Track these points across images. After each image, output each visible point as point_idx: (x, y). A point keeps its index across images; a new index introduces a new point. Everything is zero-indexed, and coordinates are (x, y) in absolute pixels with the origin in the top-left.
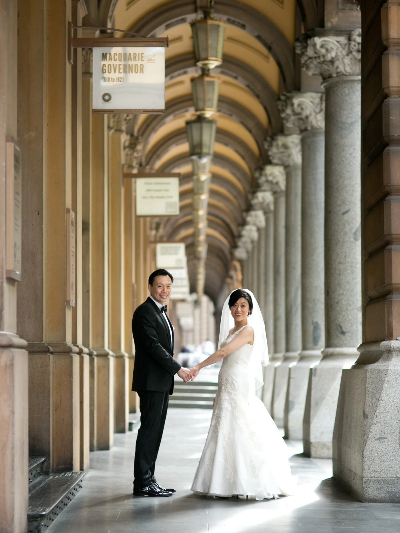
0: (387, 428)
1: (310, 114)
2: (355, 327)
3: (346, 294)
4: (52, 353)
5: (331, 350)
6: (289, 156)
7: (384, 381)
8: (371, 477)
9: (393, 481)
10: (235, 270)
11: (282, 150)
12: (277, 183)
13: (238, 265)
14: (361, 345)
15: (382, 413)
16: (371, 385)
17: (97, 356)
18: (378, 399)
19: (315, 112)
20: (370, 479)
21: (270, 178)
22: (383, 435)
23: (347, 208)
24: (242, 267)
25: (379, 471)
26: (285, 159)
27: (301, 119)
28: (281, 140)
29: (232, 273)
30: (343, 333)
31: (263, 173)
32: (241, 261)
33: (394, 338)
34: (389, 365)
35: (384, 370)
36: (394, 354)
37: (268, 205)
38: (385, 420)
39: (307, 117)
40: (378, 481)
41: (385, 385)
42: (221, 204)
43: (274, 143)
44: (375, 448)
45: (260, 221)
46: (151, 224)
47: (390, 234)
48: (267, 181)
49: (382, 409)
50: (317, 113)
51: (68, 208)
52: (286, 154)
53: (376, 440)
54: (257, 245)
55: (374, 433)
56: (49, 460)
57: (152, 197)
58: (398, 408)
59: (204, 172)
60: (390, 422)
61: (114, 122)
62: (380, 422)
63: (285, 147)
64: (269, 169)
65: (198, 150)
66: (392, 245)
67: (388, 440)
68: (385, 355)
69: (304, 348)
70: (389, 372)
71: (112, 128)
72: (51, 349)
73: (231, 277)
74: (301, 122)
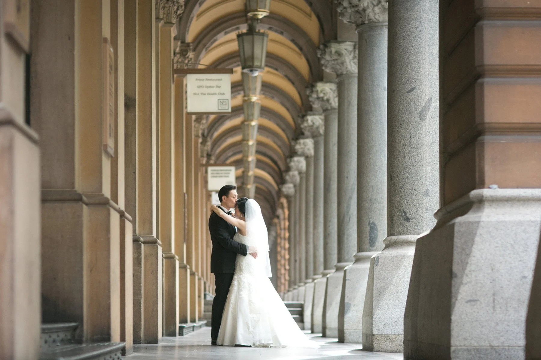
0: (479, 289)
1: (368, 6)
2: (420, 214)
3: (411, 177)
4: (87, 204)
5: (394, 238)
6: (342, 63)
7: (476, 234)
8: (461, 346)
9: (486, 350)
10: (283, 208)
11: (335, 57)
12: (328, 100)
13: (284, 201)
14: (438, 211)
15: (474, 271)
16: (460, 239)
17: (145, 243)
18: (468, 255)
19: (373, 4)
20: (459, 348)
21: (321, 95)
22: (475, 297)
23: (412, 85)
24: (289, 202)
25: (470, 338)
26: (338, 67)
27: (358, 12)
28: (334, 47)
29: (279, 212)
30: (408, 219)
31: (314, 89)
32: (288, 197)
33: (486, 186)
34: (481, 216)
35: (476, 222)
36: (487, 204)
37: (318, 128)
38: (477, 280)
39: (364, 10)
40: (468, 350)
41: (477, 239)
42: (268, 141)
43: (327, 50)
44: (465, 312)
45: (309, 149)
46: (202, 152)
47: (483, 65)
48: (318, 98)
49: (473, 267)
50: (374, 6)
51: (106, 36)
52: (339, 61)
53: (467, 302)
54: (305, 176)
55: (465, 294)
56: (82, 326)
57: (203, 94)
58: (492, 265)
59: (254, 93)
60: (482, 282)
61: (164, 14)
62: (470, 282)
63: (339, 54)
64: (320, 86)
65: (249, 63)
66: (484, 78)
67: (481, 303)
68: (475, 206)
69: (360, 250)
70: (482, 223)
71: (162, 19)
72: (84, 198)
73: (278, 217)
74: (358, 16)
